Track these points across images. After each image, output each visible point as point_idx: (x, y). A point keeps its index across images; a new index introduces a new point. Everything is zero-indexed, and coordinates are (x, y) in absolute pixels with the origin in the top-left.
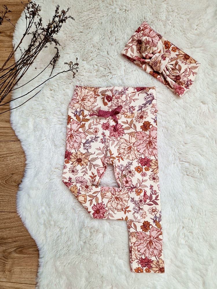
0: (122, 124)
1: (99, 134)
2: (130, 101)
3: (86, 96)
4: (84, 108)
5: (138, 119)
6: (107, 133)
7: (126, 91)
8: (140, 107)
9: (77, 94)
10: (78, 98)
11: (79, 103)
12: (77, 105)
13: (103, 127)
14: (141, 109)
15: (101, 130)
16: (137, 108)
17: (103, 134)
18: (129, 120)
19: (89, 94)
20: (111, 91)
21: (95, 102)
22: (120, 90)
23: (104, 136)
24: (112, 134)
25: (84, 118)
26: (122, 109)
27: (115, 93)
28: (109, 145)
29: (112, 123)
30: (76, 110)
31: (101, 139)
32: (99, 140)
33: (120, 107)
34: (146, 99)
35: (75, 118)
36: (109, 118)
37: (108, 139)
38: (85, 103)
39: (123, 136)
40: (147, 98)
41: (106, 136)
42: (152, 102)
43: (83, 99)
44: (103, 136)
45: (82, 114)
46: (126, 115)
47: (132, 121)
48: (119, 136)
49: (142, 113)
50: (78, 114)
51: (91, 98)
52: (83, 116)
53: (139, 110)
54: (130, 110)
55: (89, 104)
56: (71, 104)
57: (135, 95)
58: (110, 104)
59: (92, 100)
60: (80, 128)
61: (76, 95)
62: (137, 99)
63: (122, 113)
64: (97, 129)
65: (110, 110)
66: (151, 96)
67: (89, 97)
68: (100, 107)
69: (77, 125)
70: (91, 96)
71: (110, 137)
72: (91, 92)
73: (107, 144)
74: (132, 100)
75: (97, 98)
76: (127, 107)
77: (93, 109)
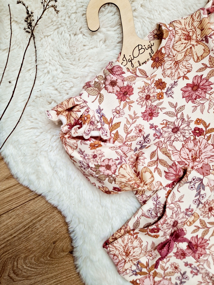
0: (195, 235)
1: (183, 268)
2: (177, 206)
3: (126, 246)
4: (138, 259)
5: (208, 214)
6: (190, 259)
7: (159, 200)
8: (195, 202)
9: (114, 255)
10: (120, 258)
11: (127, 261)
12: (127, 266)
13: (178, 257)
14: (200, 202)
15: (180, 263)
16: (194, 207)
17: (186, 264)
18: (197, 223)
19: (126, 242)
20: (143, 215)
21: (141, 242)
22: (153, 207)
23: (191, 266)
24: (197, 256)
25: (148, 268)
26: (179, 222)
27: (150, 214)
28: (207, 270)
29: (183, 246)
30: (133, 271)
31: (192, 272)
32: (188, 274)
33: (175, 224)
34: (192, 188)
35: (139, 277)
36: (175, 245)
37: (198, 266)
38: (134, 254)
39: (208, 244)
40: (193, 186)
41: (193, 263)
42: (203, 185)
43: (126, 253)
44: (189, 267)
45: (141, 267)
46: (188, 223)
47: (202, 222)
48: (204, 249)
49: (207, 205)
50: (137, 271)
51: (132, 242)
52: (146, 267)
53: (198, 205)
54: (187, 215)
55: (138, 250)
56: (121, 270)
57: (174, 194)
58: (161, 233)
59: (136, 243)
60: (154, 278)
61: (115, 257)
62: (182, 197)
63: (183, 225)
64: (175, 264)
65: (168, 237)
66: (195, 180)
67: (130, 245)
68: (153, 243)
69: (148, 279)
70: (130, 241)
71: (198, 261)
72: (127, 237)
73: (203, 271)
74: (178, 202)
75: (138, 237)
76: (181, 215)
77: (148, 250)
